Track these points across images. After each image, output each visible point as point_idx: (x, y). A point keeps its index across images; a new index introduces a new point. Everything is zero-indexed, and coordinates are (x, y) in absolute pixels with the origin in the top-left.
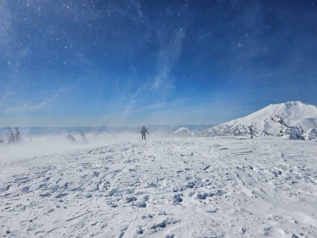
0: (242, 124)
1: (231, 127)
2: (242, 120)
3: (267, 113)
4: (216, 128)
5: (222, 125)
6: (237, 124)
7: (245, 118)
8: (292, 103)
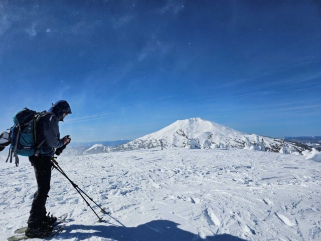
0: (155, 138)
1: (145, 141)
2: (155, 135)
3: (175, 128)
4: (131, 143)
5: (137, 140)
6: (151, 138)
7: (157, 132)
8: (194, 119)
